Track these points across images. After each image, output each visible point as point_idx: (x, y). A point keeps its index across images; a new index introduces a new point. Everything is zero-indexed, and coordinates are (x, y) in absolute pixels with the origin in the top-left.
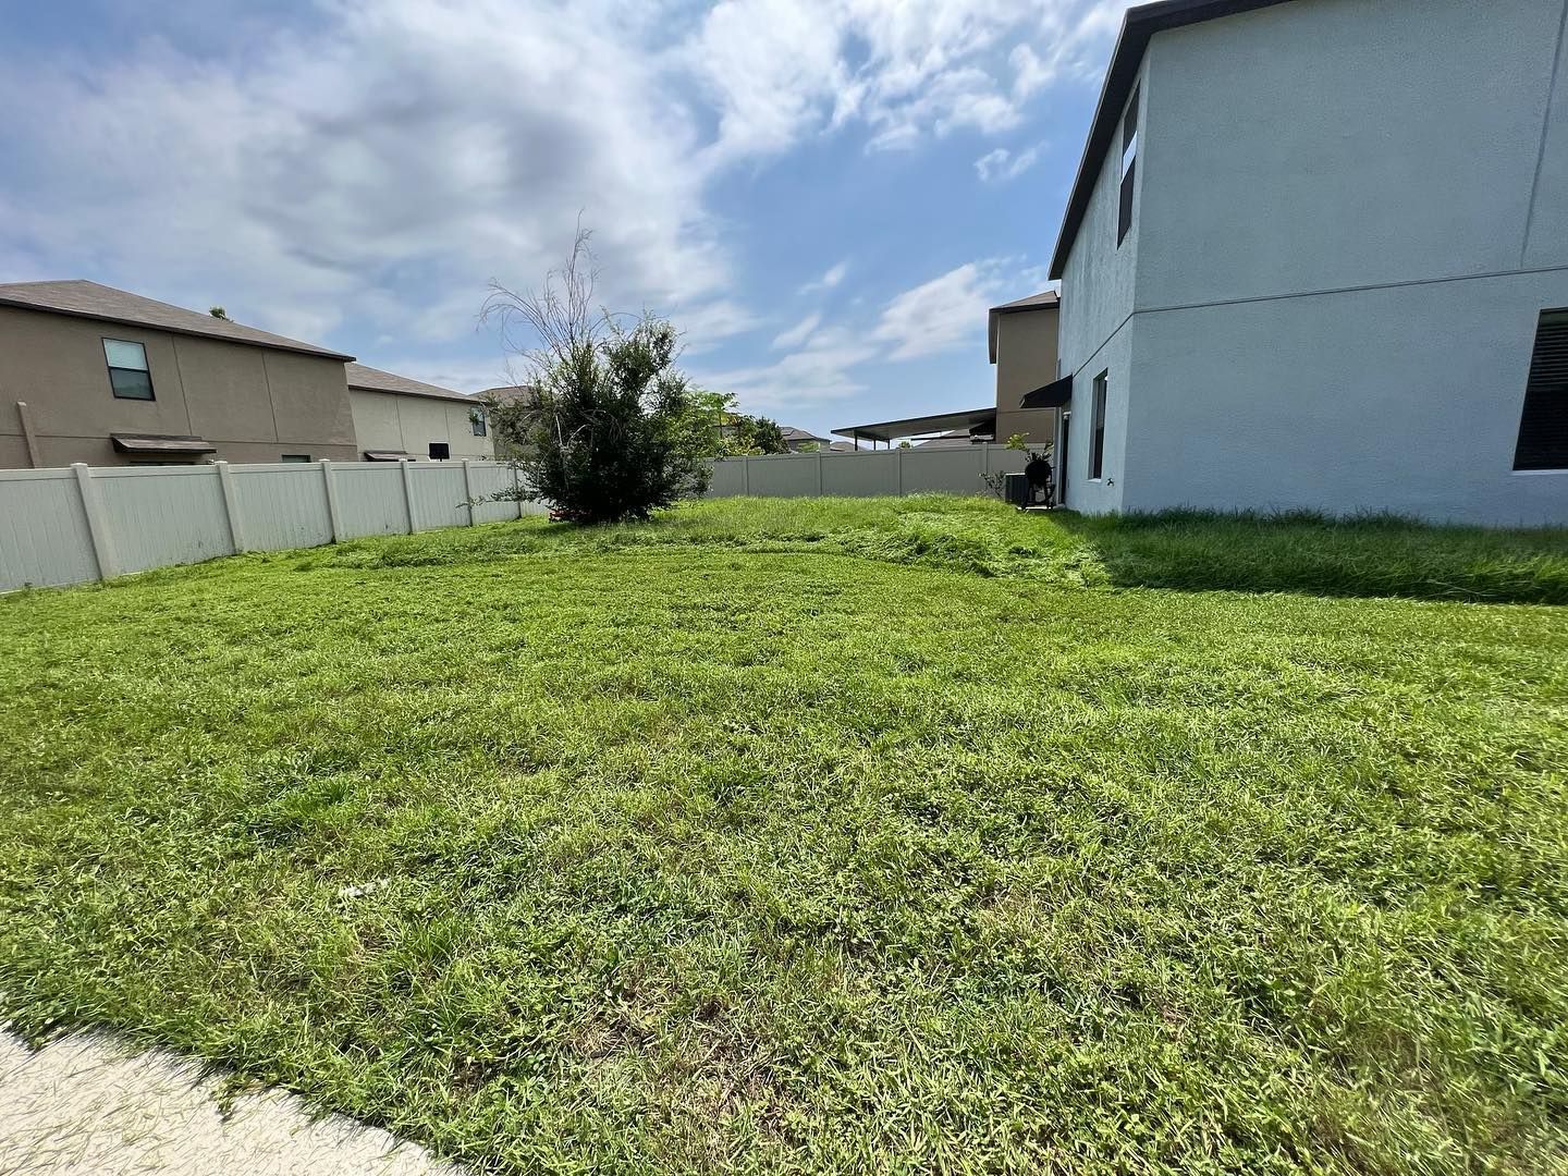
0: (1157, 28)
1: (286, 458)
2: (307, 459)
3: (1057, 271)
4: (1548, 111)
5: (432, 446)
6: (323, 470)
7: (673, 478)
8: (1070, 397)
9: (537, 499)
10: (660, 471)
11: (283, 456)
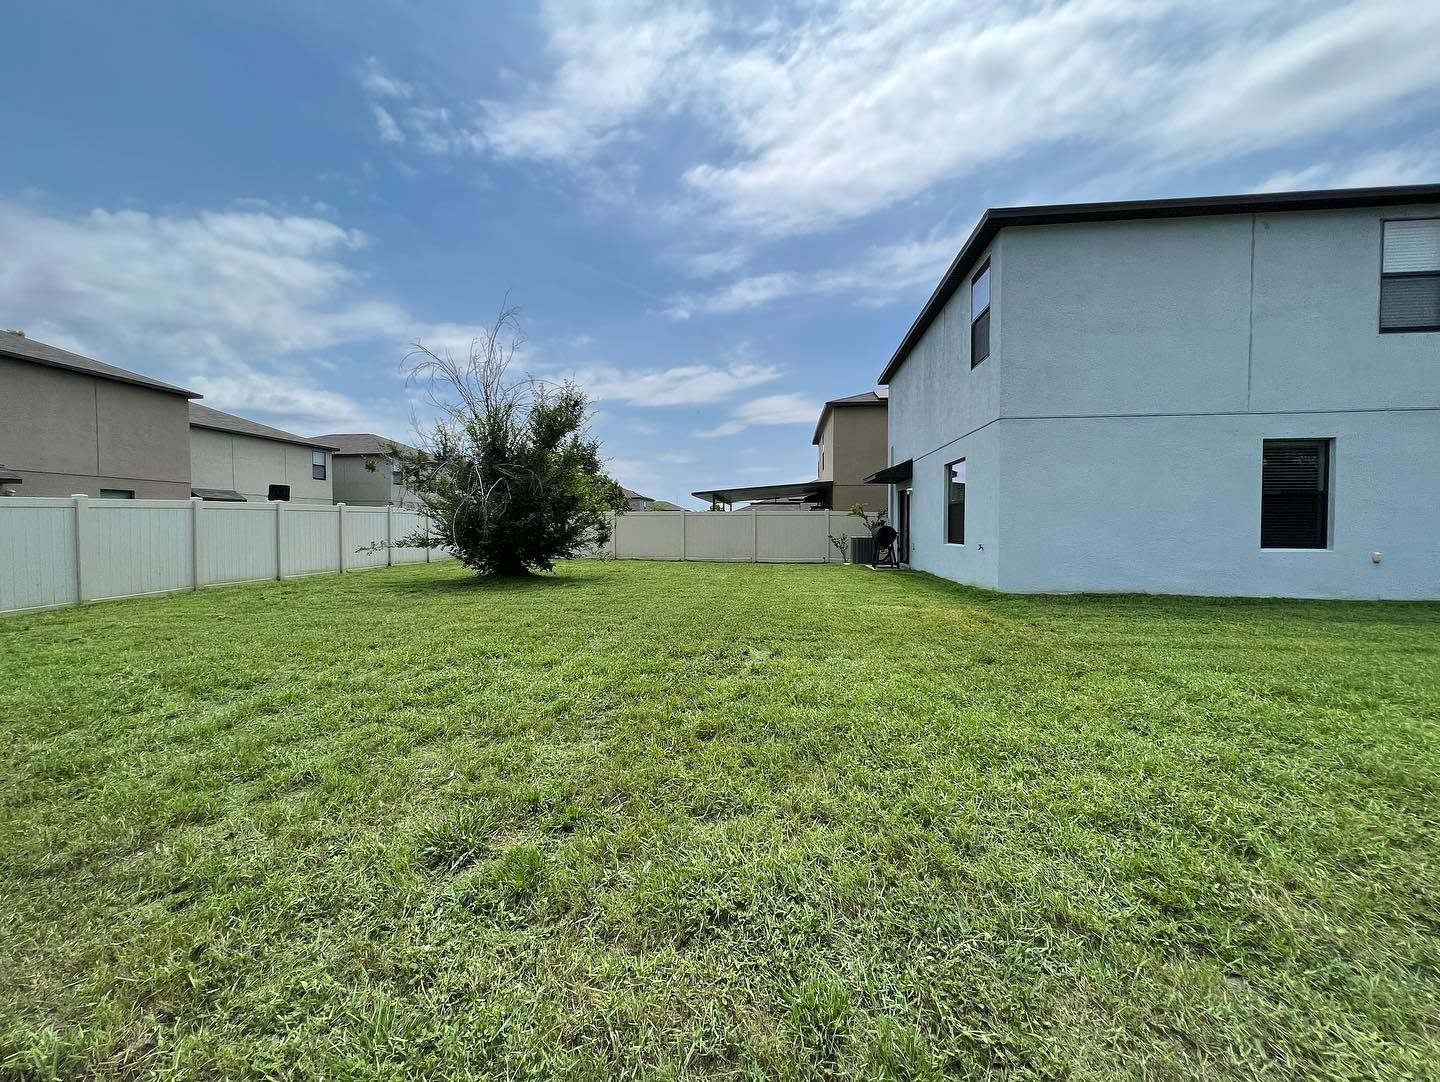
0: (1005, 225)
1: (105, 492)
2: (130, 495)
3: (887, 379)
4: (1251, 313)
5: (272, 488)
6: (193, 509)
7: (575, 531)
8: (911, 477)
9: (440, 546)
10: (564, 522)
11: (102, 490)
